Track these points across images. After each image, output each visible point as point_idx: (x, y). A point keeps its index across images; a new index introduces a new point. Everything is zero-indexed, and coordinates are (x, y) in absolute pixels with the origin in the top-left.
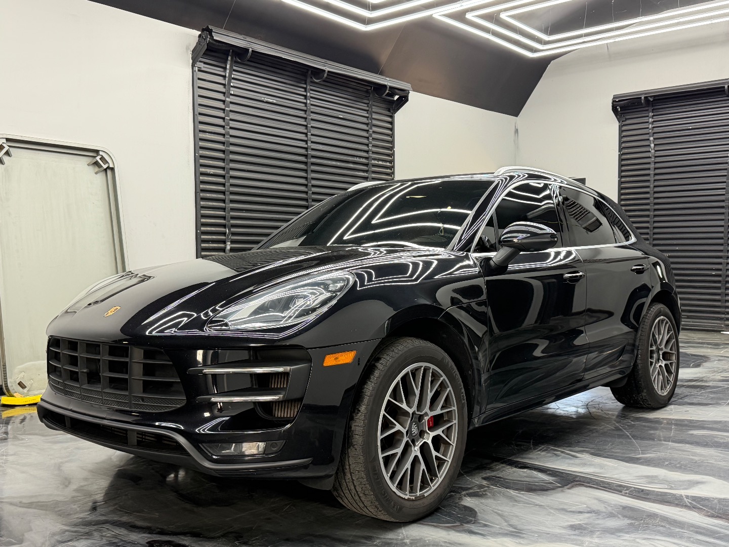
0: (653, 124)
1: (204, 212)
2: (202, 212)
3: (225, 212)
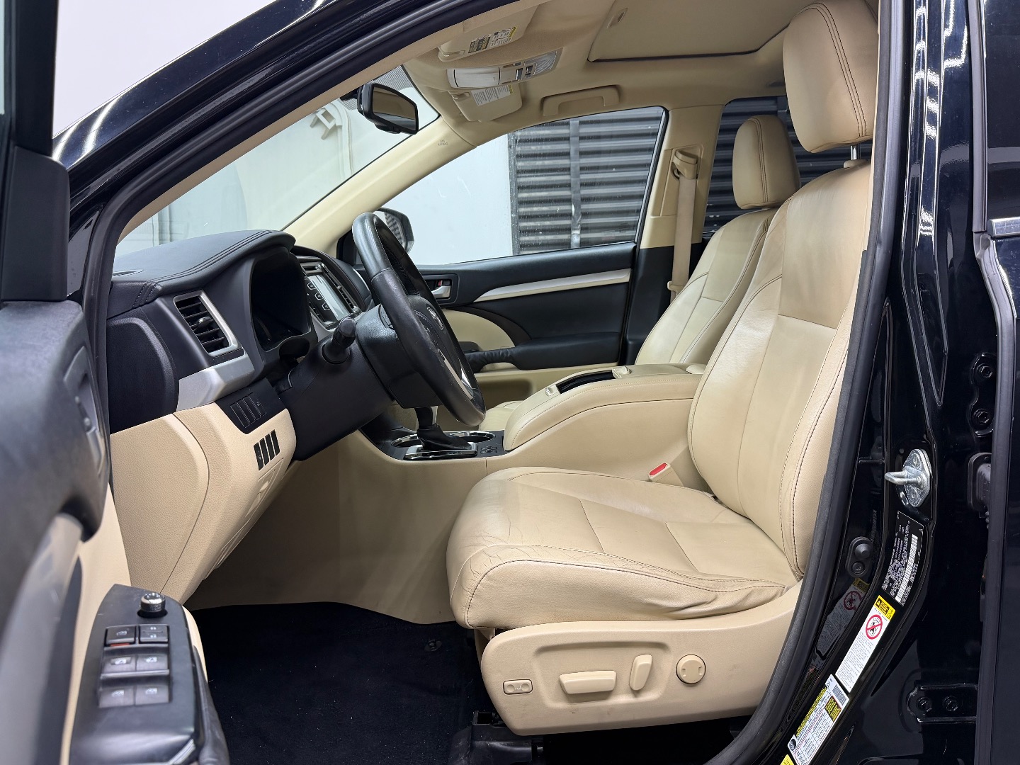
1: (524, 180)
2: (522, 180)
3: (570, 174)
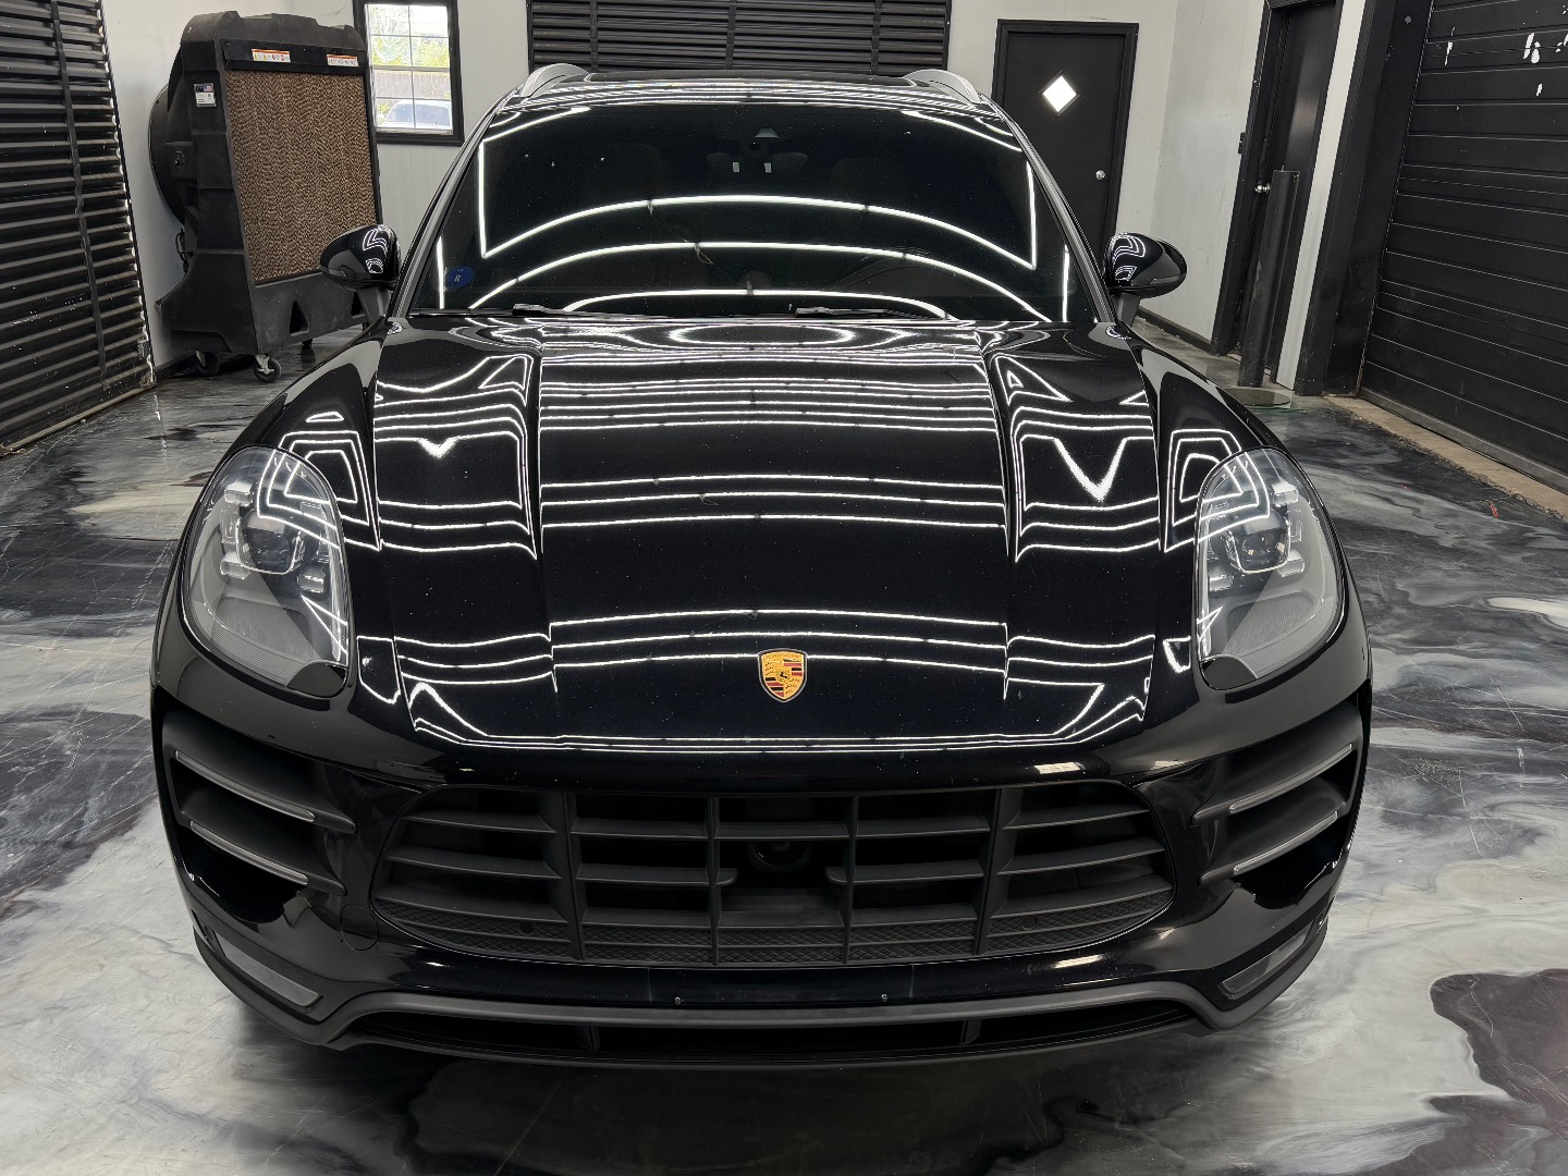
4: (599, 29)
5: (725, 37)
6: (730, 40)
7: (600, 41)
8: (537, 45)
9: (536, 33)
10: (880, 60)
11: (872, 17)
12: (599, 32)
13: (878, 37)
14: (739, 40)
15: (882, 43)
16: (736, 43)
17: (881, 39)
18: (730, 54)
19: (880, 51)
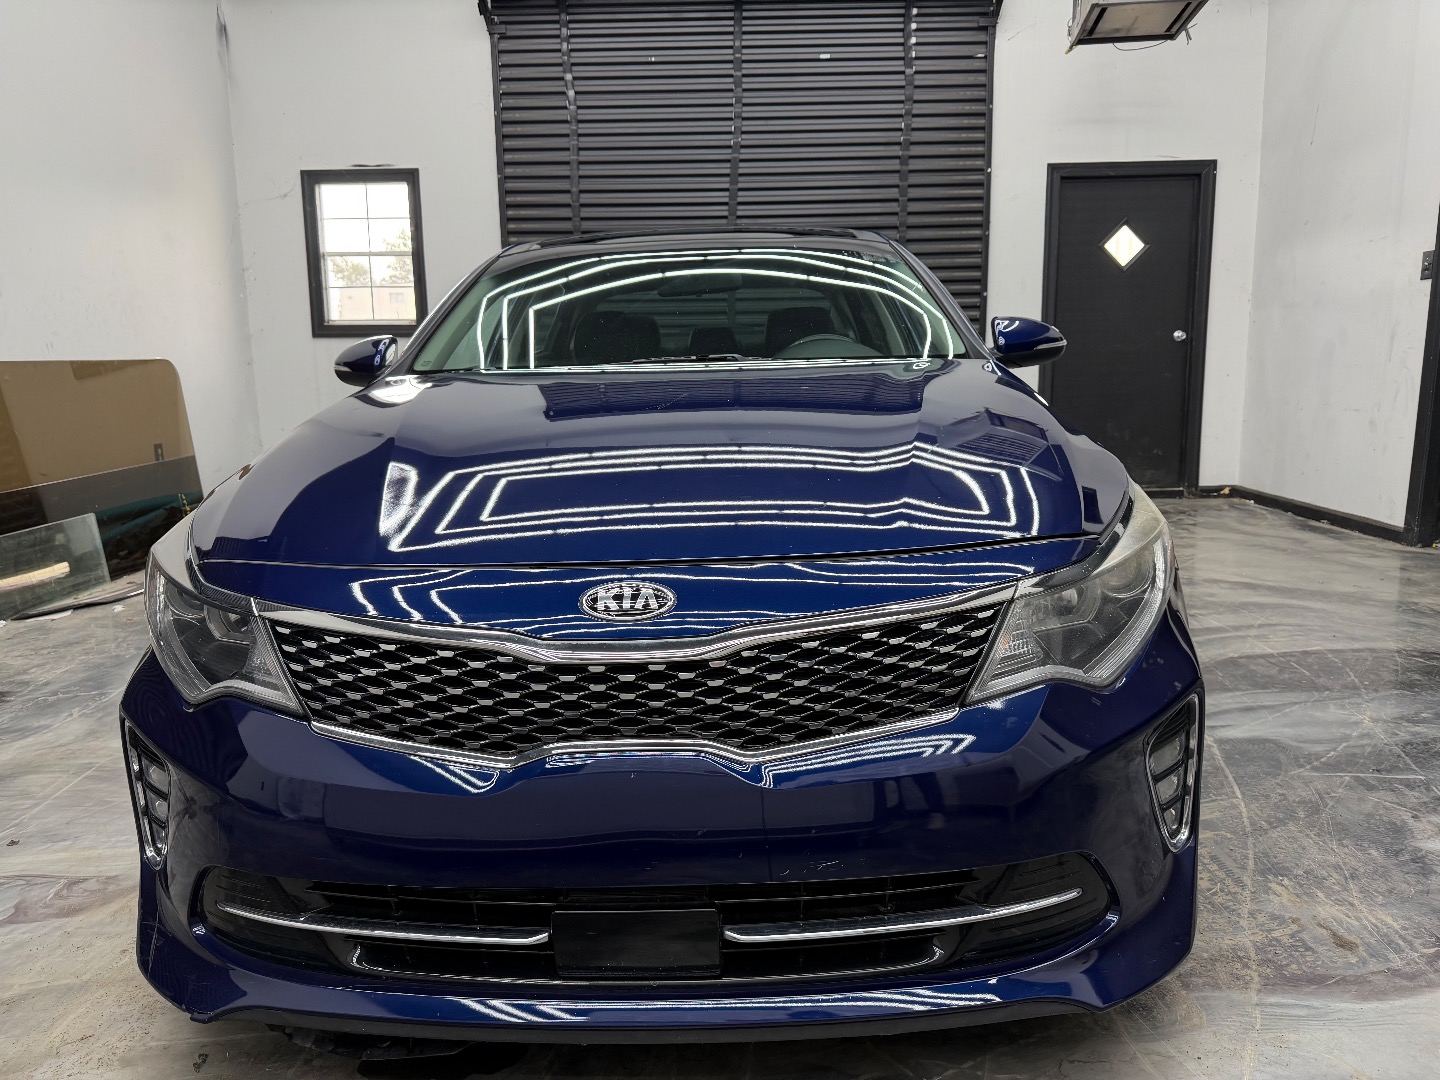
0: (569, 43)
4: (581, 192)
5: (727, 194)
6: (733, 197)
7: (583, 205)
8: (511, 213)
9: (510, 199)
10: (910, 209)
11: (897, 161)
12: (582, 195)
13: (906, 184)
14: (743, 196)
15: (910, 190)
16: (739, 200)
17: (910, 186)
18: (732, 212)
19: (910, 200)
